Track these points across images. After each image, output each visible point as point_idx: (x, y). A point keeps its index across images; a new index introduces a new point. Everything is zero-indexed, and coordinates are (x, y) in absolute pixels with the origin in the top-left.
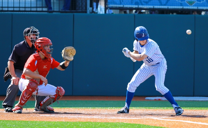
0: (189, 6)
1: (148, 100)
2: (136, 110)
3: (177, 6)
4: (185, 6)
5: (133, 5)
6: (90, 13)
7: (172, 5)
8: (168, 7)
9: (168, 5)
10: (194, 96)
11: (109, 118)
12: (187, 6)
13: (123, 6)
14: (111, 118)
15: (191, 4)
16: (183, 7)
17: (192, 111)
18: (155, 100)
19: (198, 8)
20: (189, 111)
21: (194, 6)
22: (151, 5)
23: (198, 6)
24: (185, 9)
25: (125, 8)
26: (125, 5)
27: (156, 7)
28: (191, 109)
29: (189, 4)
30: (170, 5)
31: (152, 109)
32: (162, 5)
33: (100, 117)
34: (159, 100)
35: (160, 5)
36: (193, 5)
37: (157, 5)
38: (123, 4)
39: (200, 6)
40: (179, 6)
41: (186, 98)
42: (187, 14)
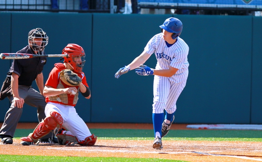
0: (244, 4)
1: (190, 128)
2: (174, 142)
3: (228, 4)
4: (240, 4)
5: (171, 2)
6: (114, 12)
7: (223, 3)
8: (217, 6)
9: (217, 3)
10: (250, 123)
11: (139, 152)
12: (243, 4)
13: (158, 4)
14: (142, 152)
15: (247, 2)
16: (237, 6)
17: (249, 143)
18: (200, 128)
19: (256, 6)
20: (245, 144)
21: (251, 4)
22: (194, 3)
23: (256, 4)
24: (239, 8)
25: (160, 6)
26: (161, 2)
27: (201, 5)
28: (248, 141)
29: (245, 1)
30: (220, 3)
31: (196, 140)
32: (208, 3)
33: (128, 151)
34: (205, 128)
35: (206, 3)
36: (250, 2)
37: (203, 3)
38: (157, 2)
39: (259, 4)
40: (231, 4)
41: (241, 127)
42: (242, 14)
